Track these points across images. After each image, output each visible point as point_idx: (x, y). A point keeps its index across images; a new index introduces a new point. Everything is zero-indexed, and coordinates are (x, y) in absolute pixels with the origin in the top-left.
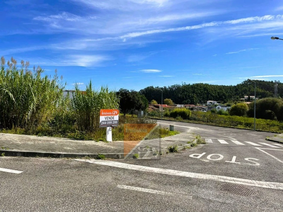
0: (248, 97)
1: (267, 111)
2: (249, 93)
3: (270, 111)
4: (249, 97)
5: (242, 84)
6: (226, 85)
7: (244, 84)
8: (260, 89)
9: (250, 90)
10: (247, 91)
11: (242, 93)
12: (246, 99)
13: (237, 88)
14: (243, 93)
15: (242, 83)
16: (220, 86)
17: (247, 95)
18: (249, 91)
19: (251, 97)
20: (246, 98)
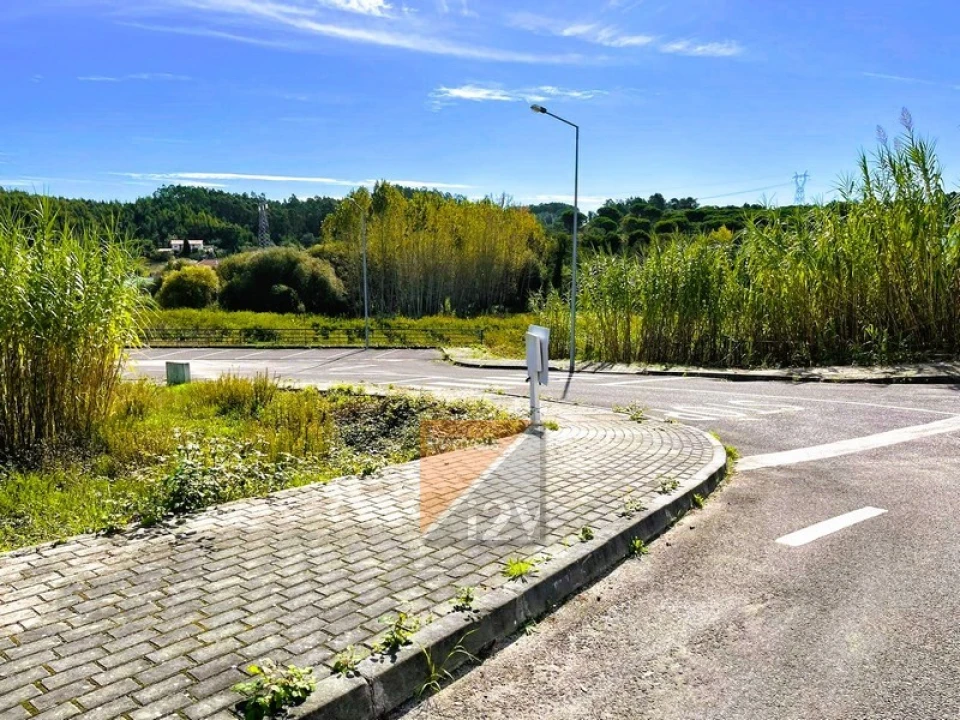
0: (182, 242)
1: (276, 287)
2: (183, 230)
3: (284, 287)
4: (186, 244)
5: (152, 197)
6: (98, 199)
7: (164, 201)
8: (213, 217)
9: (187, 220)
10: (175, 222)
11: (160, 231)
12: (176, 252)
13: (140, 211)
14: (164, 230)
15: (154, 194)
16: (74, 202)
17: (179, 239)
18: (183, 223)
19: (191, 242)
20: (178, 248)
